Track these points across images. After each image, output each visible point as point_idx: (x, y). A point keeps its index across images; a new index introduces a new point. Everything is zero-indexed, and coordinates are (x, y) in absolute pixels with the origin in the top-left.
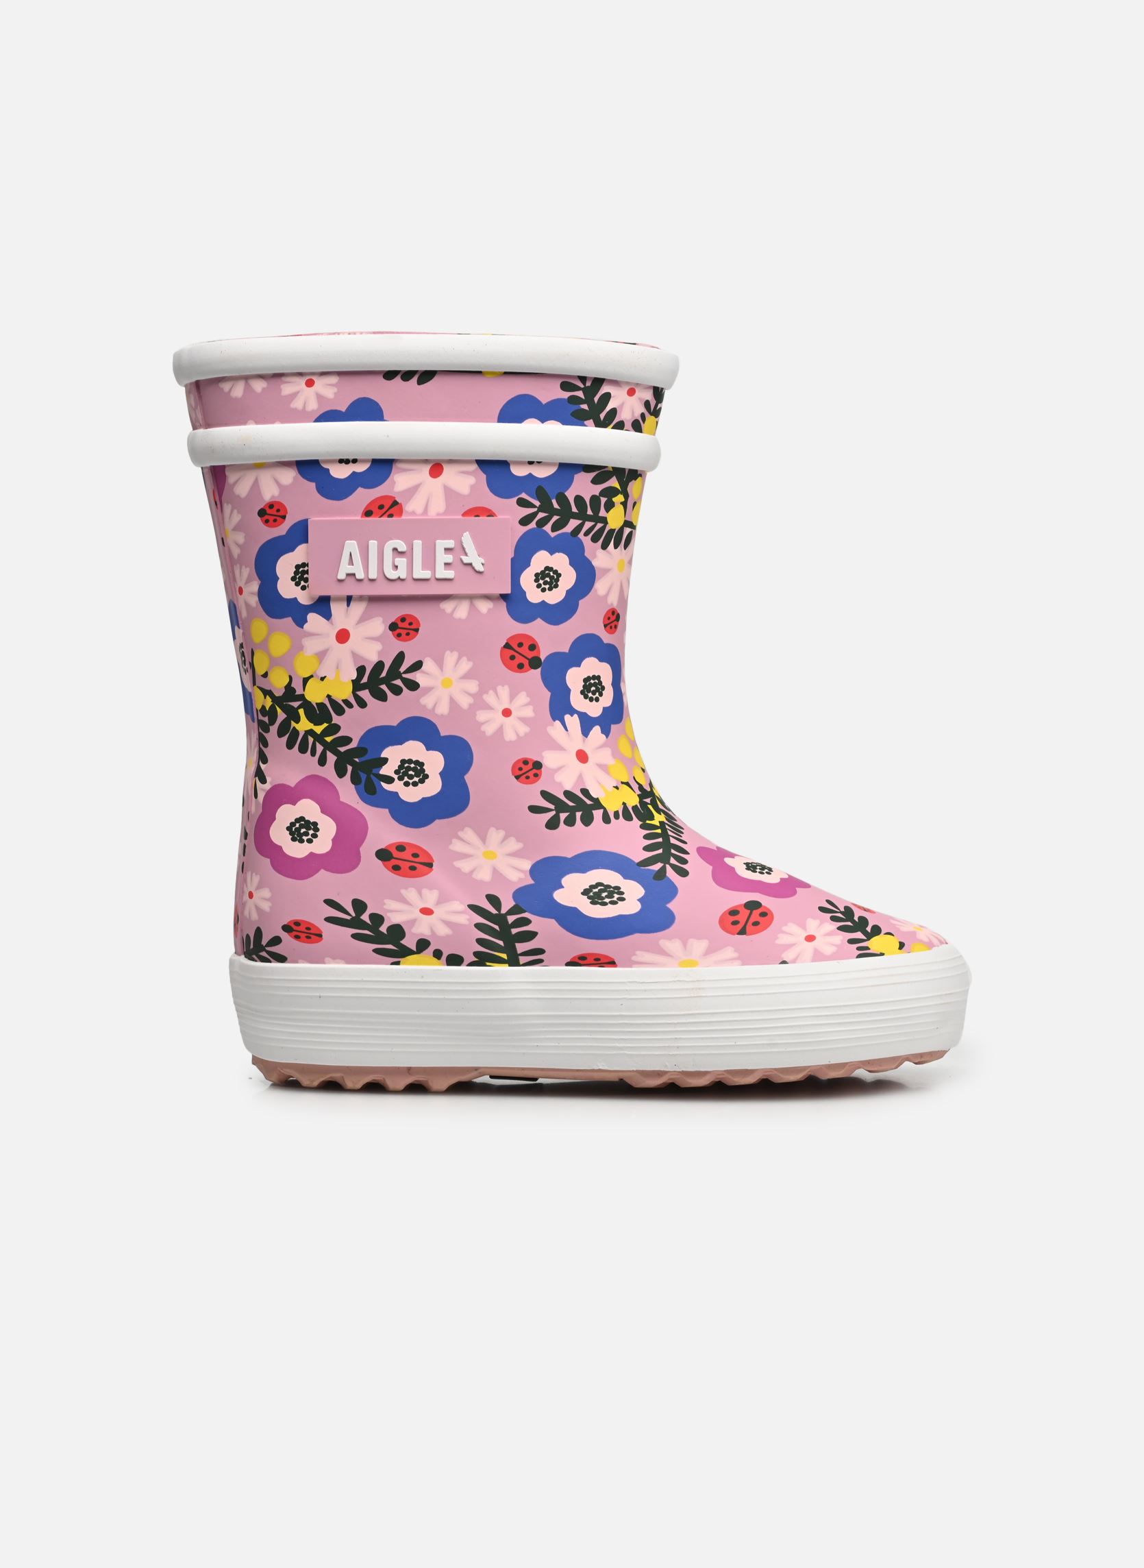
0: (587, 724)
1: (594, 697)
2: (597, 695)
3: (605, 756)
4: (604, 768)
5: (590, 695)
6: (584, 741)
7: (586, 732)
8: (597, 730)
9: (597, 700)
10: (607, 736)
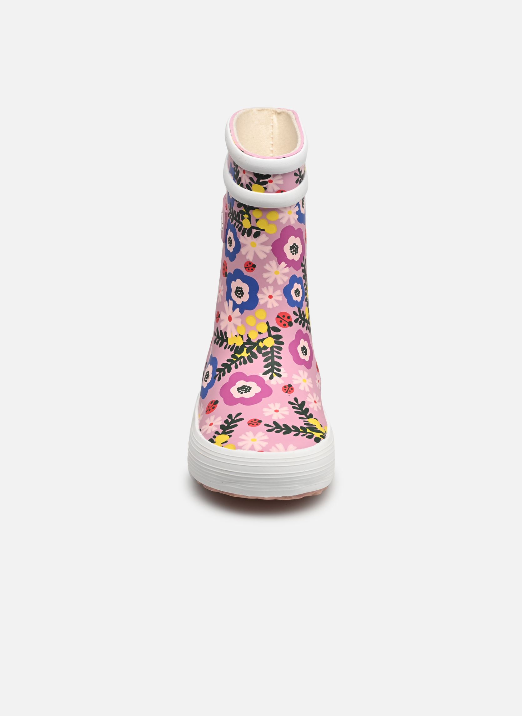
0: (235, 306)
1: (239, 296)
2: (240, 295)
3: (238, 322)
4: (236, 326)
5: (238, 294)
6: (232, 312)
7: (234, 309)
8: (238, 310)
9: (240, 298)
10: (241, 314)
